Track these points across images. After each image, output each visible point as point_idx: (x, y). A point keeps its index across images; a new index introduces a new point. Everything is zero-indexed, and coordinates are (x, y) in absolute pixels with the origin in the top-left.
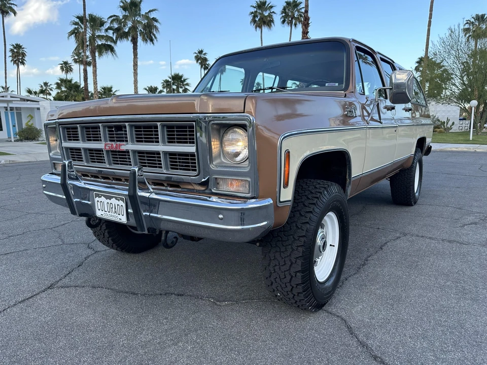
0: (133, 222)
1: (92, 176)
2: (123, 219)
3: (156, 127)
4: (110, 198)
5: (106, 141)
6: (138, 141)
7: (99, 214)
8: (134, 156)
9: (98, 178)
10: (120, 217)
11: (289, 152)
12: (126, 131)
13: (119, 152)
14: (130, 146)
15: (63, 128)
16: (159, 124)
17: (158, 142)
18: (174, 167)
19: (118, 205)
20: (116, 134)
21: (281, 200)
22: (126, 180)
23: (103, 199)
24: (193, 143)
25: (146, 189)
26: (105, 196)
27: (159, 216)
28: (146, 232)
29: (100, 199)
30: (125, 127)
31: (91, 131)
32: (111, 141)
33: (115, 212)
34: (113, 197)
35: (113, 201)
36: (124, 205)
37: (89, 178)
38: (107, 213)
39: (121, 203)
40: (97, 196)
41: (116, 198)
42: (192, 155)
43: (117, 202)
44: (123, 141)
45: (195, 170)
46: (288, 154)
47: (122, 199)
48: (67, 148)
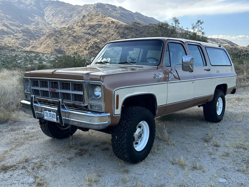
0: (59, 122)
1: (43, 102)
2: (55, 120)
3: (70, 84)
4: (50, 111)
5: (50, 88)
6: (63, 89)
7: (45, 118)
8: (61, 95)
9: (46, 103)
10: (54, 119)
11: (118, 95)
12: (58, 84)
13: (55, 92)
14: (59, 91)
15: (32, 81)
16: (70, 83)
17: (70, 89)
18: (76, 100)
19: (53, 114)
20: (54, 85)
21: (115, 114)
22: (57, 104)
23: (47, 112)
24: (82, 91)
25: (64, 108)
26: (48, 111)
27: (69, 119)
28: (64, 125)
29: (46, 112)
30: (58, 83)
31: (44, 84)
32: (52, 88)
33: (52, 117)
34: (51, 111)
35: (52, 112)
36: (56, 114)
37: (42, 103)
38: (49, 117)
39: (55, 113)
40: (45, 110)
41: (53, 111)
42: (82, 95)
43: (53, 113)
44: (57, 88)
45: (83, 101)
46: (118, 96)
47: (55, 112)
48: (33, 89)
